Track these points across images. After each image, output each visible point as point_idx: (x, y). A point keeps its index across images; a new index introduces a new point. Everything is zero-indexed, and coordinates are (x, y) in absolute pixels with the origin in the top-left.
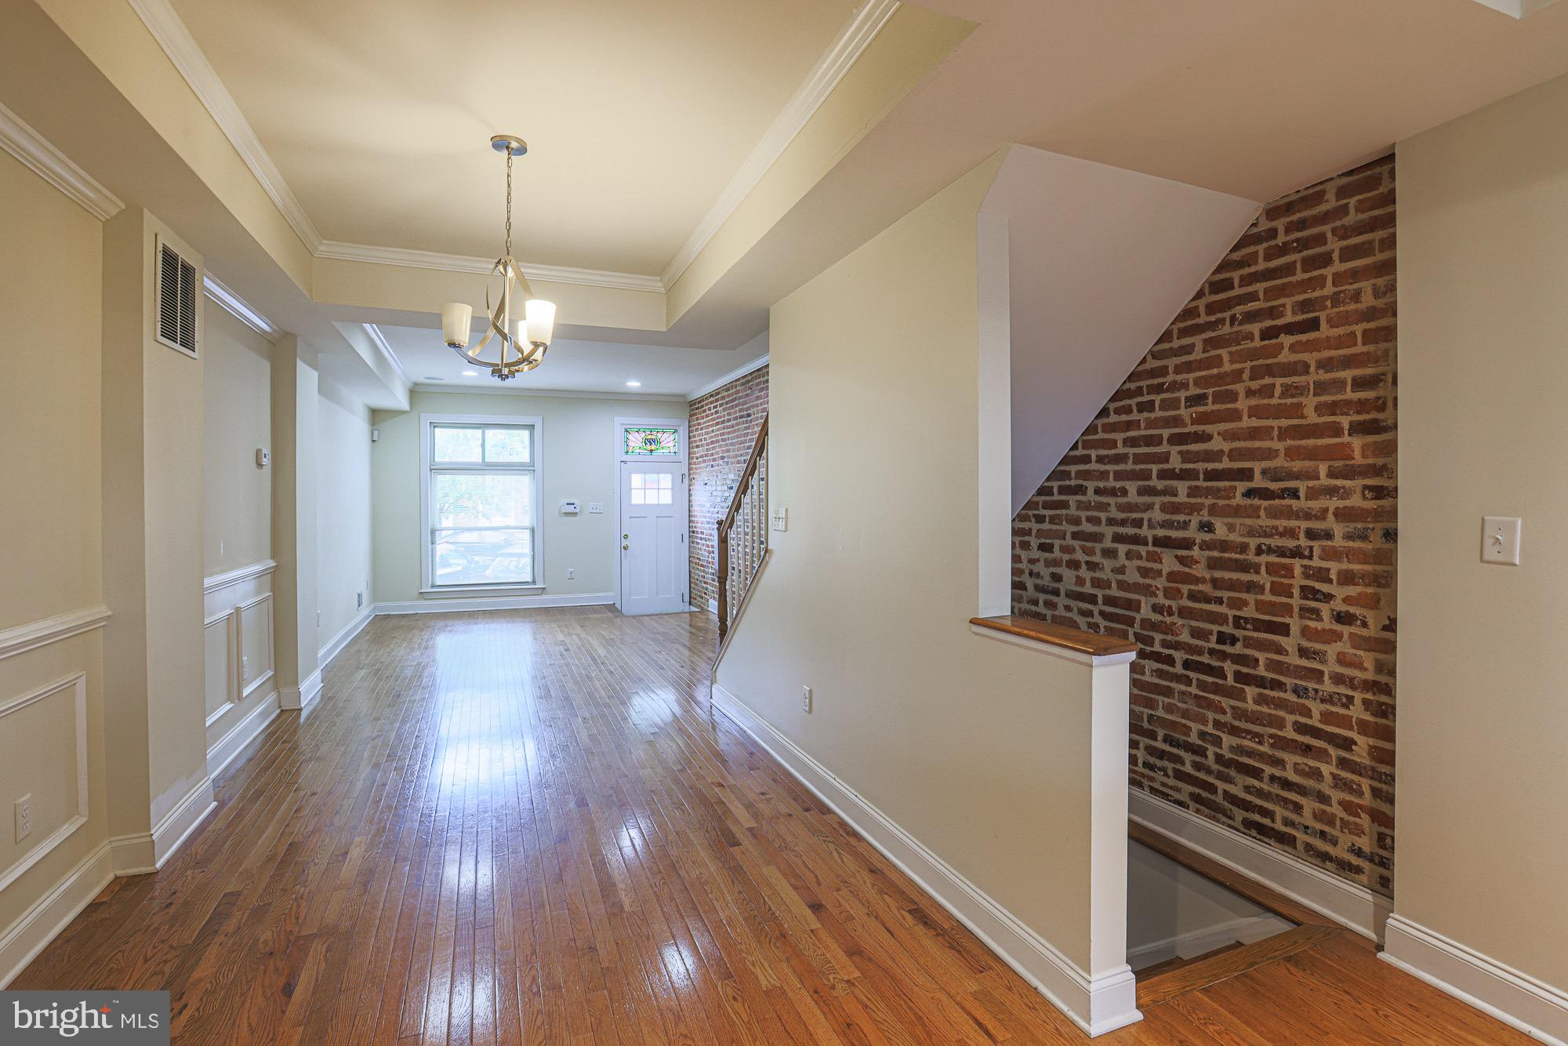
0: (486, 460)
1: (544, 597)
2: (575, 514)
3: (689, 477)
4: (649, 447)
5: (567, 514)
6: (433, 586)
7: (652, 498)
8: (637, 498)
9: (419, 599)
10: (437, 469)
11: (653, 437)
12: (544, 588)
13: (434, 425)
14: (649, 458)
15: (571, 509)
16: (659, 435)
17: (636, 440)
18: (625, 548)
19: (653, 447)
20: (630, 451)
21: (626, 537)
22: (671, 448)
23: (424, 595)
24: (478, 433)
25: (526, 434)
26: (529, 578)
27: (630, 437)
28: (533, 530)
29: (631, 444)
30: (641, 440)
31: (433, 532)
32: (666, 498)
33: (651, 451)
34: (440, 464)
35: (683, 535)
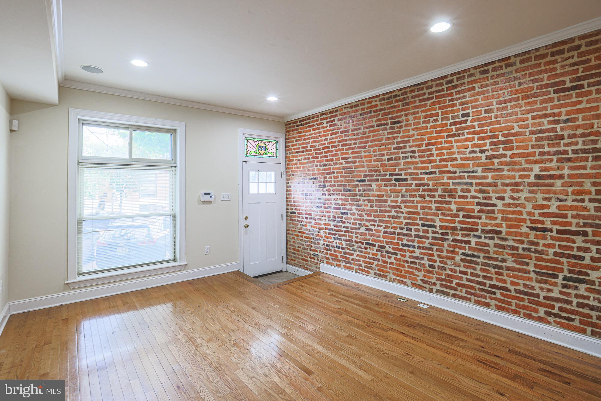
0: (133, 157)
1: (186, 272)
2: (210, 202)
3: (286, 174)
4: (261, 152)
5: (204, 202)
6: (80, 274)
7: (262, 191)
8: (253, 189)
9: (64, 290)
10: (83, 163)
11: (263, 145)
12: (186, 265)
13: (84, 123)
14: (260, 159)
15: (207, 198)
16: (267, 144)
17: (252, 146)
18: (246, 227)
19: (263, 152)
20: (248, 154)
21: (246, 218)
22: (274, 153)
23: (70, 286)
24: (127, 132)
26: (169, 256)
27: (249, 144)
28: (174, 217)
29: (249, 149)
30: (255, 146)
31: (80, 222)
32: (271, 189)
33: (262, 155)
34: (87, 158)
35: (282, 215)
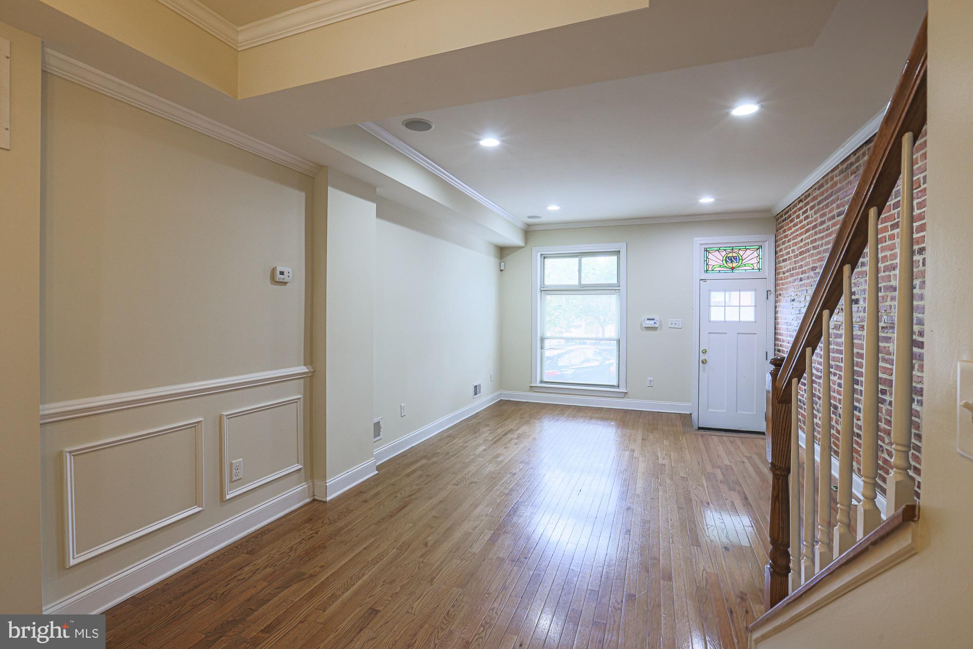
0: (583, 283)
1: (625, 400)
2: (655, 329)
3: (775, 294)
4: (731, 265)
5: (648, 328)
6: (542, 382)
7: (732, 316)
8: (716, 315)
9: (530, 391)
10: (546, 290)
11: (734, 255)
12: (626, 393)
13: (544, 257)
14: (730, 275)
15: (651, 323)
16: (741, 253)
17: (716, 259)
18: (703, 362)
19: (734, 265)
20: (710, 269)
21: (705, 352)
22: (755, 265)
23: (534, 389)
24: (576, 260)
25: (614, 258)
26: (615, 383)
27: (710, 256)
28: (619, 342)
29: (711, 262)
30: (721, 258)
31: (542, 340)
32: (748, 315)
33: (733, 268)
34: (548, 286)
35: (767, 353)
